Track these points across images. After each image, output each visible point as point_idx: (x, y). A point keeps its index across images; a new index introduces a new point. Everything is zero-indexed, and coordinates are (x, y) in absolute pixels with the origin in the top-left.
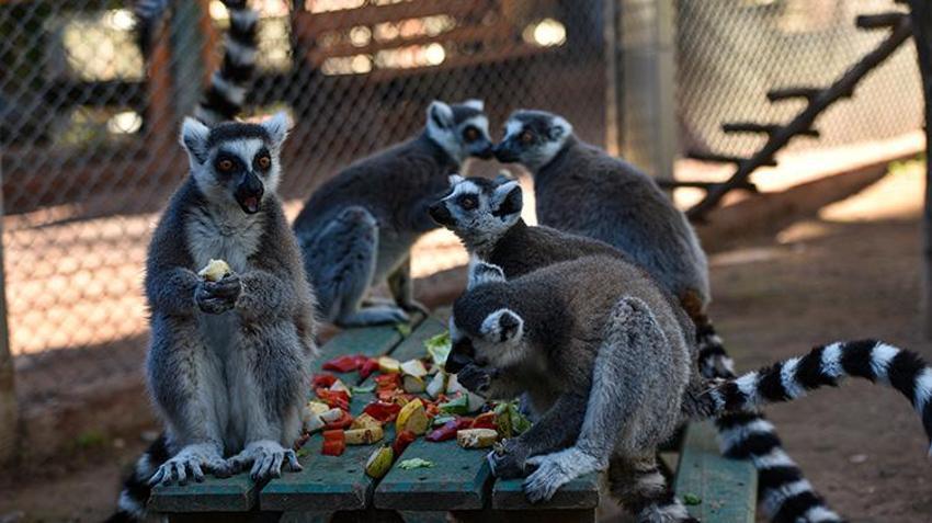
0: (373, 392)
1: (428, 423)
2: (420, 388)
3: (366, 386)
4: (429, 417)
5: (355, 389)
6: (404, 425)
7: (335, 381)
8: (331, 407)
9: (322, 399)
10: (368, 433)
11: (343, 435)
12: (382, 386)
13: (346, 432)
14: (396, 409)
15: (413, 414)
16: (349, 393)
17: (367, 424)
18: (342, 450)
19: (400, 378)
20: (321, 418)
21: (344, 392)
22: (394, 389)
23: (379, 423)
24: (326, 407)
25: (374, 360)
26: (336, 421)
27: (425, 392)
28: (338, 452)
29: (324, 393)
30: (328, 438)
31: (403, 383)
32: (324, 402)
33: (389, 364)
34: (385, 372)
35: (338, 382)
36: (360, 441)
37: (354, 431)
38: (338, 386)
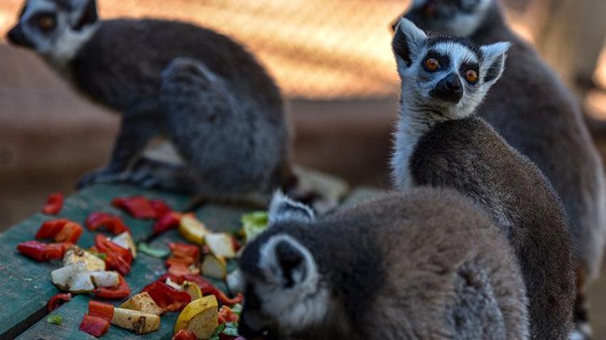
0: (165, 258)
1: (216, 330)
2: (220, 274)
3: (157, 248)
4: (220, 322)
5: (143, 247)
6: (188, 323)
7: (122, 231)
8: (109, 267)
9: (101, 250)
10: (142, 321)
11: (112, 312)
12: (177, 257)
13: (115, 309)
14: (185, 298)
15: (201, 313)
16: (134, 254)
17: (144, 308)
18: (104, 332)
19: (201, 253)
20: (92, 278)
21: (130, 250)
22: (188, 265)
23: (158, 310)
24: (102, 264)
25: (175, 215)
26: (108, 288)
27: (224, 280)
28: (99, 333)
29: (105, 244)
30: (93, 311)
31: (202, 261)
32: (101, 257)
33: (192, 226)
34: (183, 237)
35: (125, 235)
36: (129, 326)
37: (127, 311)
38: (123, 241)
